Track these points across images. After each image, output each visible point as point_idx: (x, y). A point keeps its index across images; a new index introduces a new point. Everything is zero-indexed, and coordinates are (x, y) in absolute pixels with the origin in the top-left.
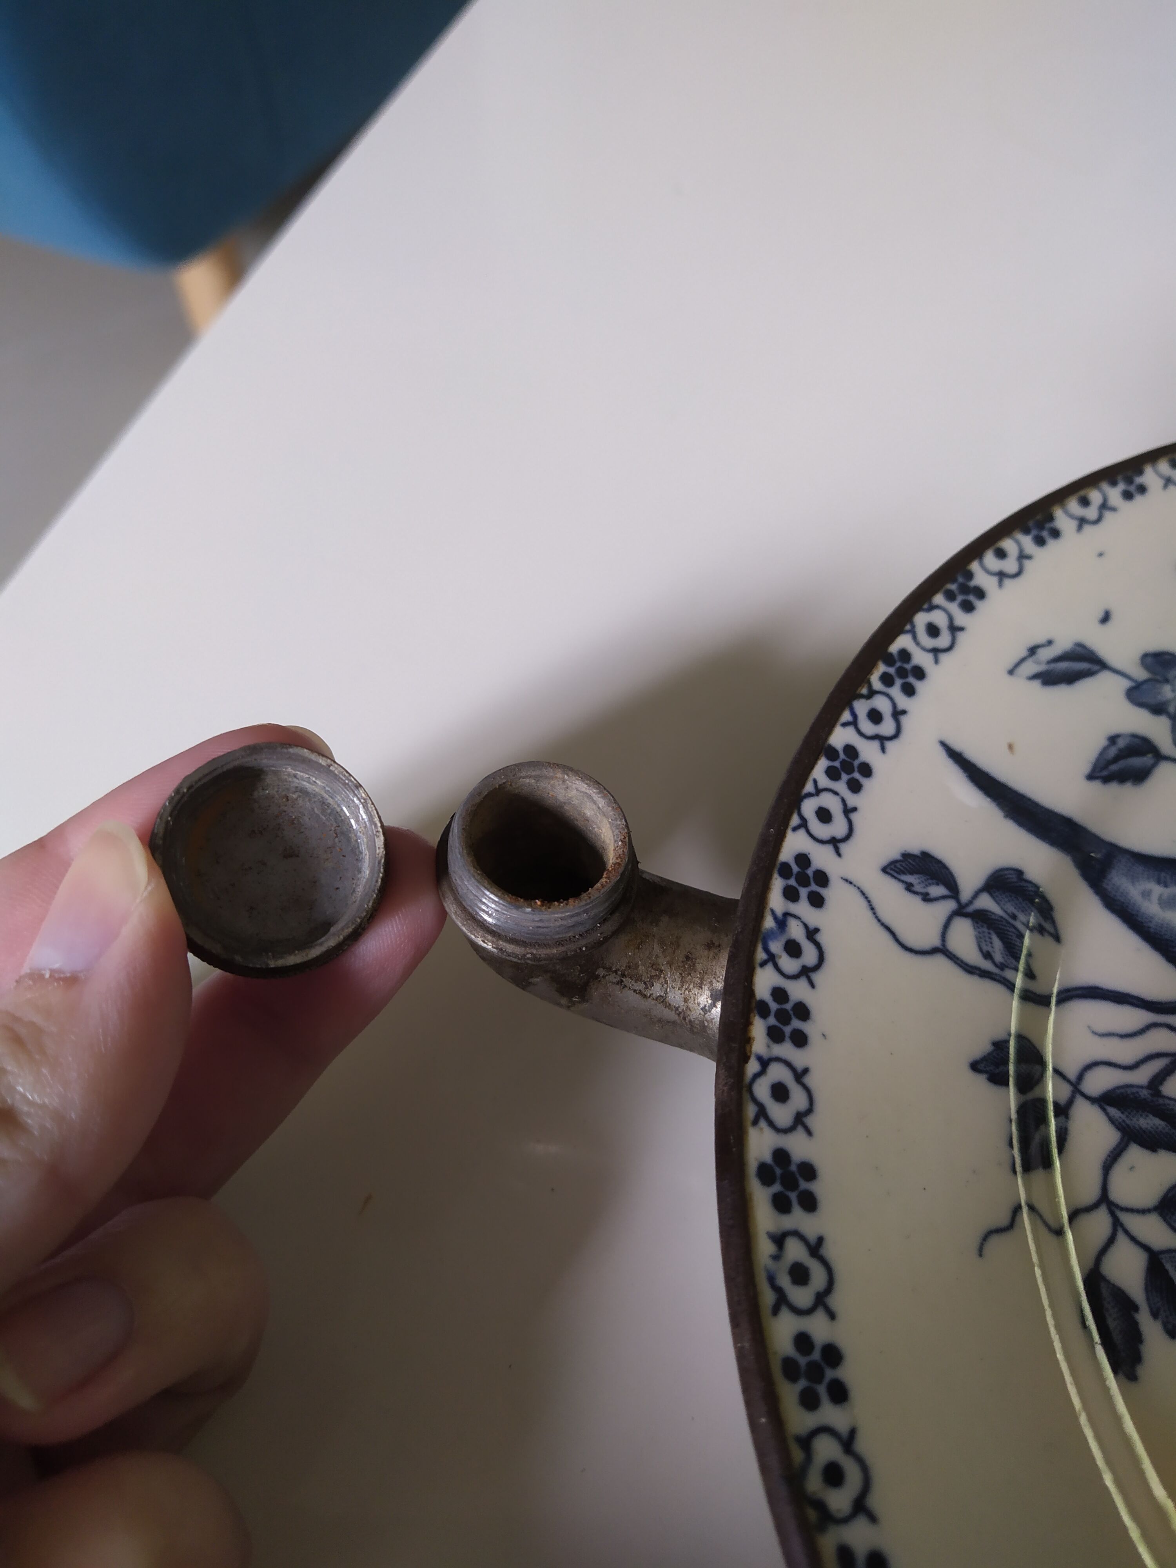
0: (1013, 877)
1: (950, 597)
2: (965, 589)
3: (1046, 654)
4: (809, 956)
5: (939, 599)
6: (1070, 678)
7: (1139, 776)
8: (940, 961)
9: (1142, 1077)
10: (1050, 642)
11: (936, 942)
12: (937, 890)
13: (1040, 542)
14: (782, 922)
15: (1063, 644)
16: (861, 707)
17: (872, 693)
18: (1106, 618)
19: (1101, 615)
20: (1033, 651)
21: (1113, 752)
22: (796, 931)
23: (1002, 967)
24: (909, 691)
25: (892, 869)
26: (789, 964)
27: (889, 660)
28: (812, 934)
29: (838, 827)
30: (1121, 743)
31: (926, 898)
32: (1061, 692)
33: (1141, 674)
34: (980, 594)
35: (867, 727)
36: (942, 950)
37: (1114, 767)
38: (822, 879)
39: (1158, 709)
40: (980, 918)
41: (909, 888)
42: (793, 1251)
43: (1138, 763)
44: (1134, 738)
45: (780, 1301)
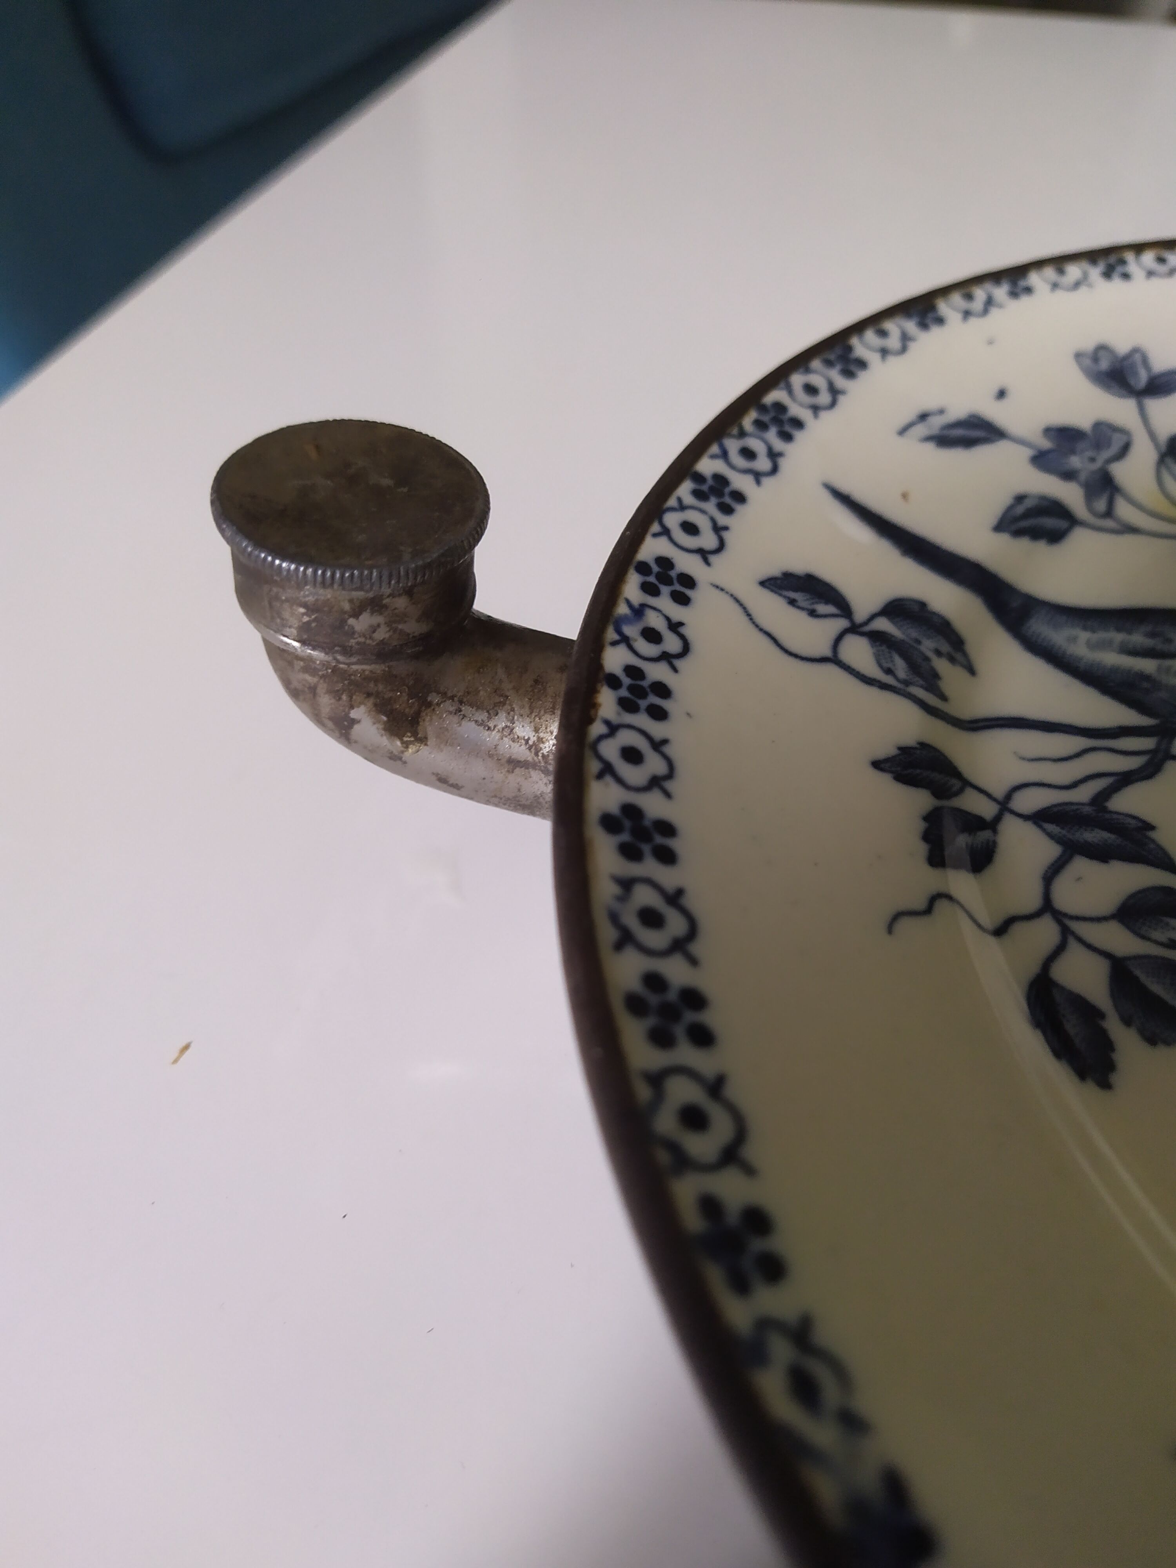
0: (916, 608)
1: (829, 364)
2: (845, 359)
3: (938, 421)
4: (672, 644)
5: (816, 364)
6: (968, 443)
7: (1055, 537)
8: (831, 669)
9: (1083, 794)
10: (941, 412)
11: (827, 652)
12: (825, 608)
13: (924, 327)
14: (639, 612)
15: (957, 414)
16: (733, 446)
17: (742, 434)
18: (1001, 395)
19: (995, 391)
20: (923, 417)
21: (1020, 510)
22: (655, 621)
23: (907, 683)
24: (786, 437)
25: (770, 584)
26: (646, 648)
27: (763, 409)
28: (675, 626)
29: (707, 541)
30: (1028, 503)
31: (814, 614)
32: (958, 454)
33: (1046, 444)
34: (862, 364)
35: (740, 460)
36: (834, 659)
37: (1023, 524)
38: (688, 581)
39: (1068, 475)
41: (792, 602)
42: (644, 896)
43: (1049, 522)
44: (1043, 498)
45: (625, 939)
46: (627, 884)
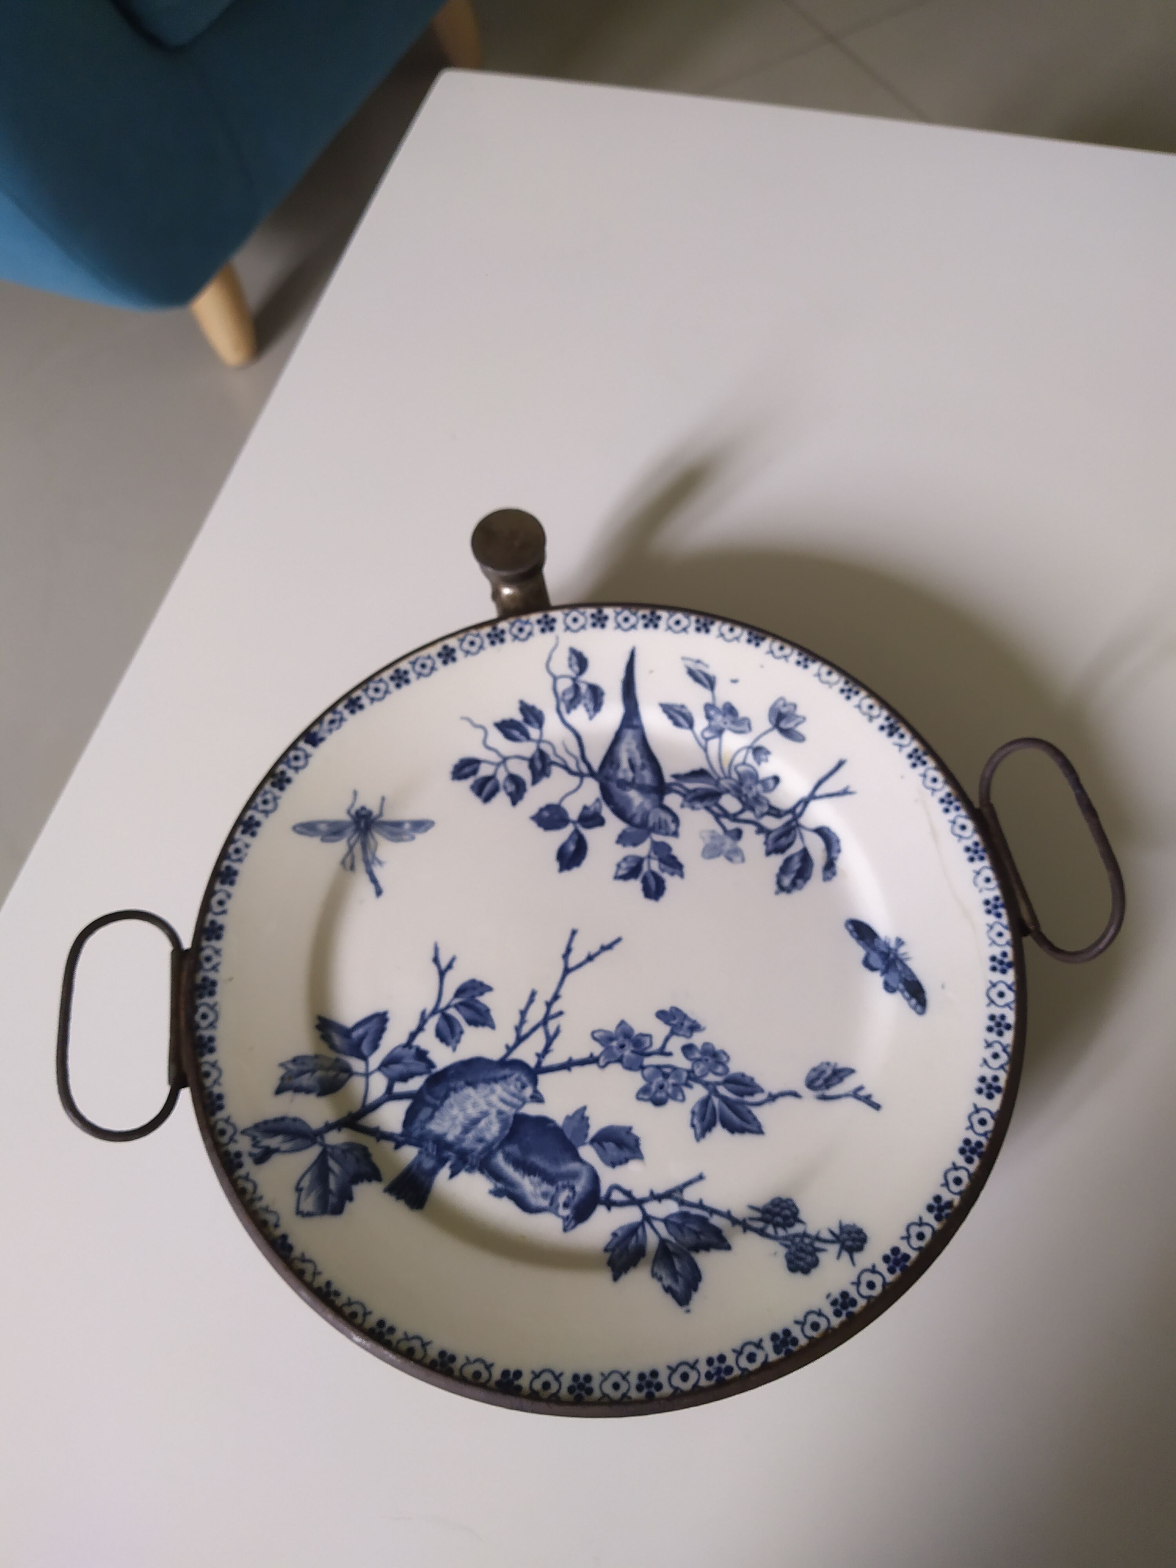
0: (600, 693)
1: (698, 621)
2: (705, 625)
3: (700, 667)
4: (523, 635)
5: (693, 618)
6: (697, 679)
7: (677, 724)
8: (550, 678)
9: (553, 758)
10: (707, 666)
11: (557, 675)
12: (576, 668)
13: (749, 641)
14: (527, 622)
15: (711, 671)
16: (626, 613)
17: (635, 614)
18: (734, 681)
19: (735, 678)
20: (698, 662)
21: (678, 709)
22: (527, 628)
23: (563, 700)
24: (646, 626)
25: (573, 650)
26: (515, 630)
27: (653, 613)
28: (530, 634)
29: (575, 626)
30: (683, 711)
31: (571, 666)
32: (689, 680)
33: (720, 704)
34: (707, 631)
35: (620, 619)
36: (555, 679)
37: (672, 713)
38: (552, 629)
39: (709, 717)
40: (576, 688)
41: (570, 659)
42: (429, 663)
43: (681, 720)
44: (690, 714)
45: (413, 663)
46: (429, 657)
